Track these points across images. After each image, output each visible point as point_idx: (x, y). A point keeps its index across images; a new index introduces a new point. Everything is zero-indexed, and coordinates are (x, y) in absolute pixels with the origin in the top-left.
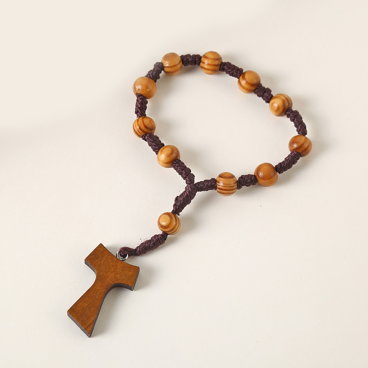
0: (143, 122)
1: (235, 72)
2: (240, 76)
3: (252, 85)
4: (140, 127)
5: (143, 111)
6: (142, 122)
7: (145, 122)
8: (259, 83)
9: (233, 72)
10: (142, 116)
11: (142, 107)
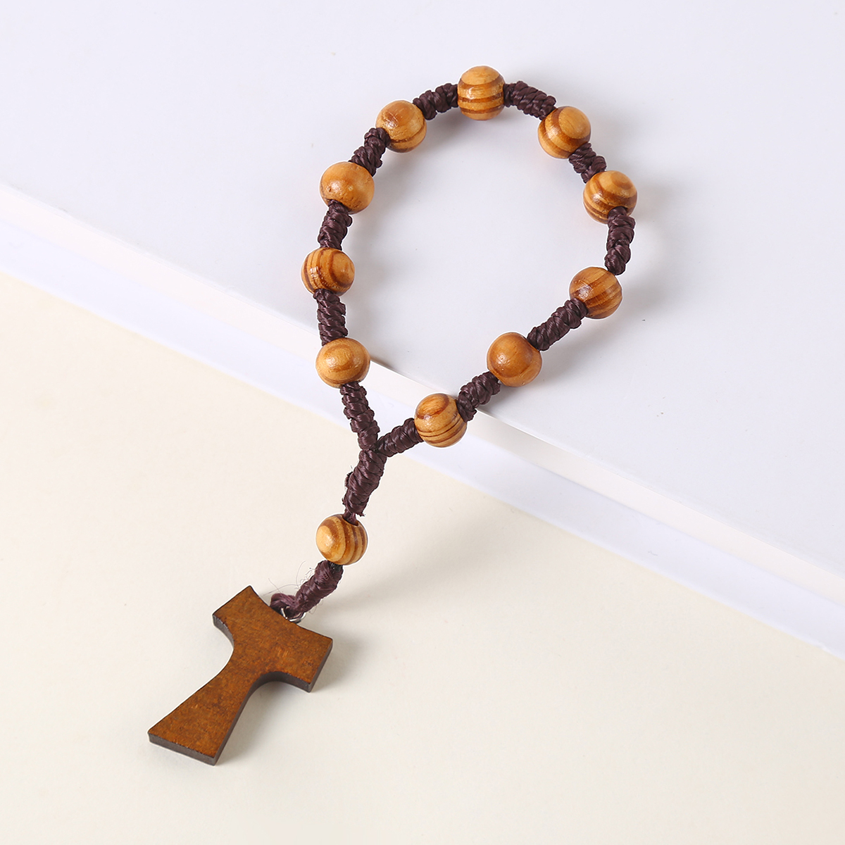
0: (332, 260)
1: (537, 105)
2: (547, 115)
3: (570, 140)
4: (319, 269)
5: (337, 238)
6: (328, 260)
7: (335, 263)
8: (585, 140)
9: (532, 106)
10: (331, 247)
11: (336, 228)
